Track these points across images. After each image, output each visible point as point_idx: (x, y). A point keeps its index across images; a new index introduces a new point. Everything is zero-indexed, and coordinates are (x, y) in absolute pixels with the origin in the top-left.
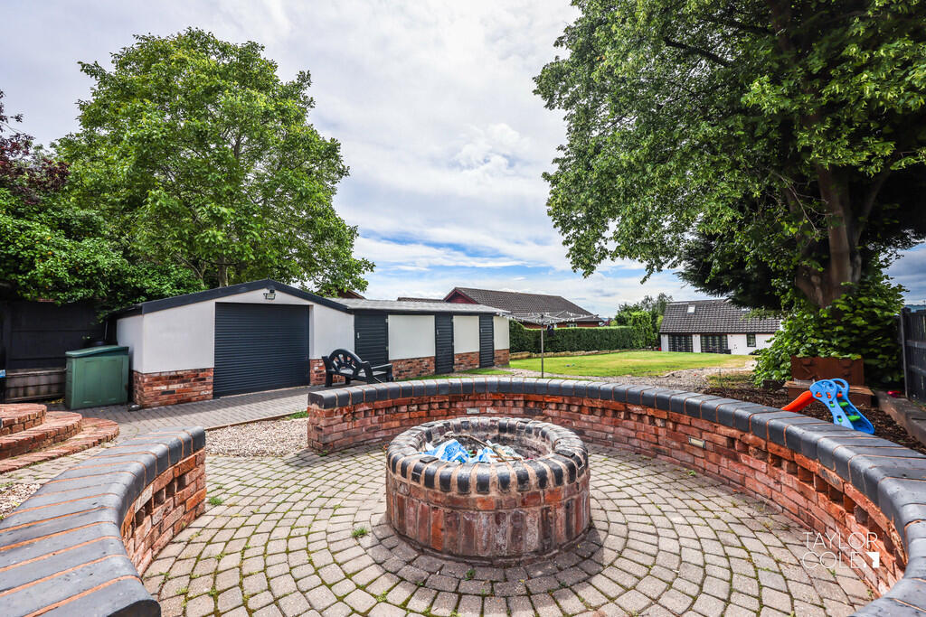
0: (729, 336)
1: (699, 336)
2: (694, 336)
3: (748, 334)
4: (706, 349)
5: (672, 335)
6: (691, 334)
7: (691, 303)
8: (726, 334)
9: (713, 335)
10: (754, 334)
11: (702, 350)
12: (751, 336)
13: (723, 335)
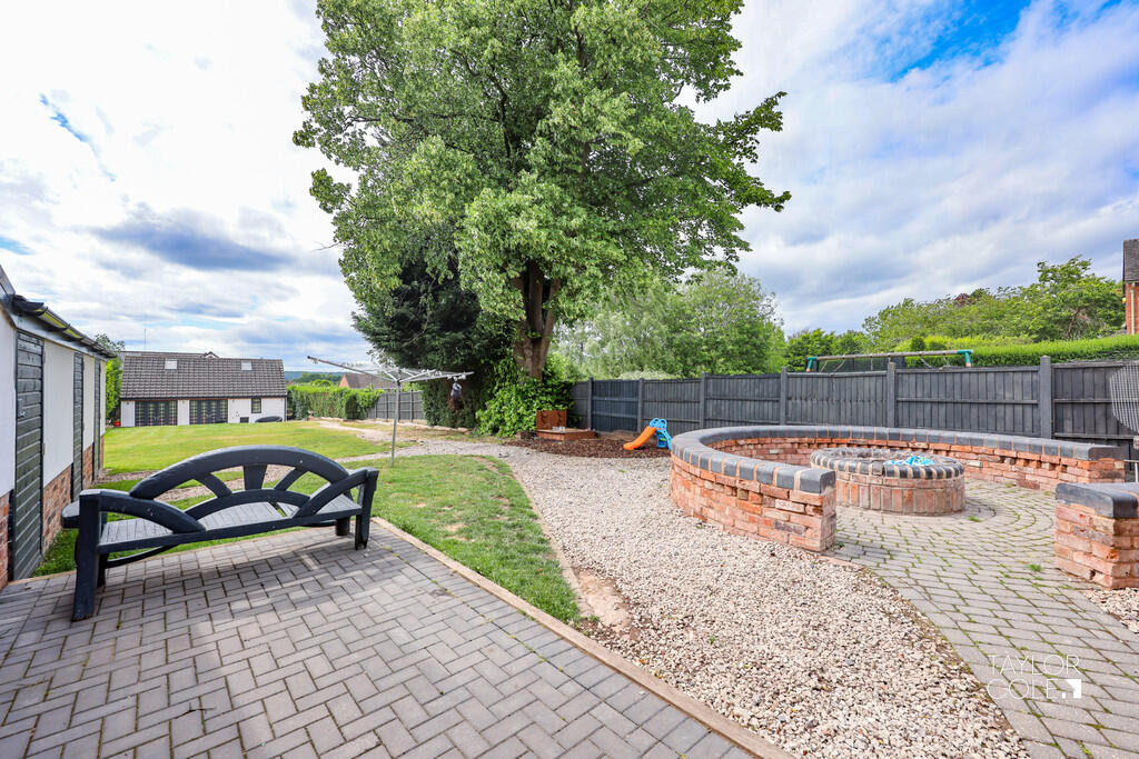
0: (230, 401)
2: (180, 402)
3: (253, 398)
4: (198, 419)
5: (142, 403)
6: (176, 400)
7: (171, 356)
8: (226, 399)
9: (209, 400)
10: (260, 398)
11: (190, 420)
12: (256, 400)
13: (221, 401)
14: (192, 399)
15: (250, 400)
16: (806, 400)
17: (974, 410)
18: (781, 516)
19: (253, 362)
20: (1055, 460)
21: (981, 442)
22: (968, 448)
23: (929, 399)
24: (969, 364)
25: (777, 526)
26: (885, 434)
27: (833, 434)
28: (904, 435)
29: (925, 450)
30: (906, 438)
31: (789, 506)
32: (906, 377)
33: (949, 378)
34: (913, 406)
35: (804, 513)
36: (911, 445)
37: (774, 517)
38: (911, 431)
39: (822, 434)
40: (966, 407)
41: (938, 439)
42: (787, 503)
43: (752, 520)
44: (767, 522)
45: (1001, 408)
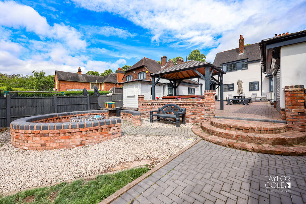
16: (21, 107)
17: (76, 106)
18: (113, 132)
20: (102, 113)
21: (88, 112)
22: (85, 114)
23: (66, 104)
24: (64, 96)
25: (112, 134)
26: (66, 114)
27: (53, 116)
28: (71, 113)
29: (76, 116)
30: (72, 114)
31: (115, 128)
32: (59, 98)
33: (70, 99)
34: (62, 106)
35: (118, 128)
36: (73, 116)
37: (111, 132)
38: (73, 112)
39: (49, 116)
40: (74, 106)
41: (79, 113)
42: (115, 127)
43: (105, 136)
44: (110, 135)
45: (81, 105)
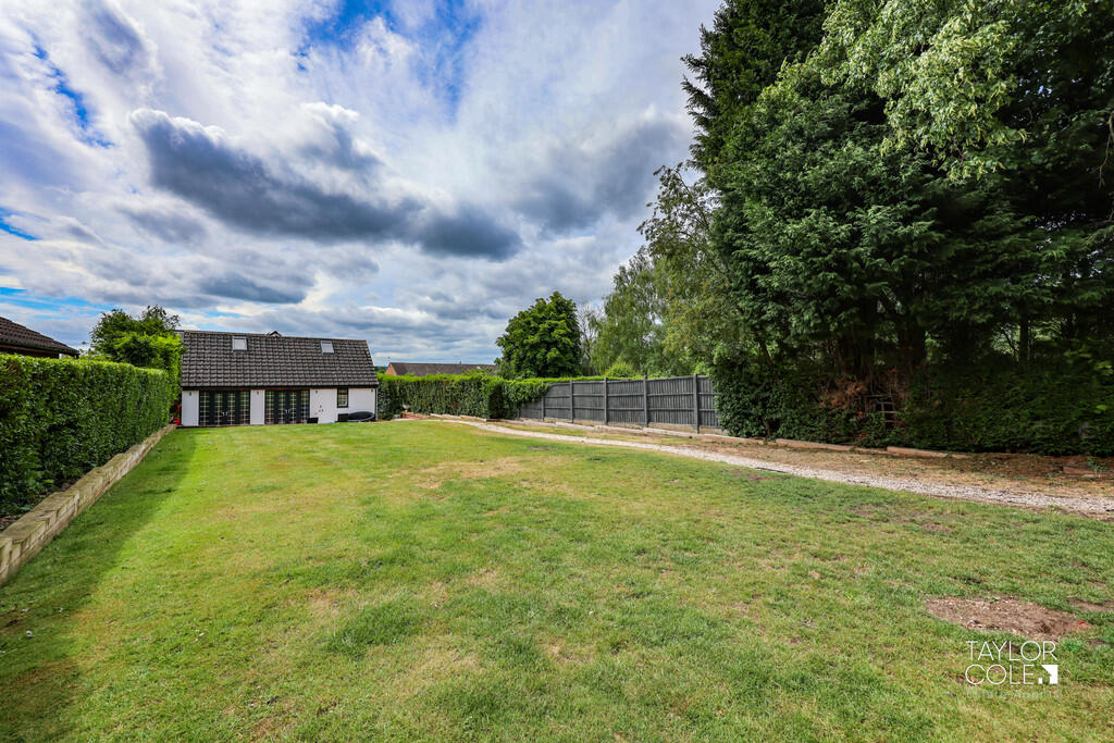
0: (312, 392)
1: (262, 393)
2: (253, 393)
3: (339, 388)
4: (274, 416)
6: (248, 389)
7: (238, 336)
8: (307, 388)
9: (288, 390)
10: (347, 388)
11: (266, 421)
12: (343, 390)
13: (302, 391)
14: (267, 389)
15: (335, 391)
19: (335, 342)
